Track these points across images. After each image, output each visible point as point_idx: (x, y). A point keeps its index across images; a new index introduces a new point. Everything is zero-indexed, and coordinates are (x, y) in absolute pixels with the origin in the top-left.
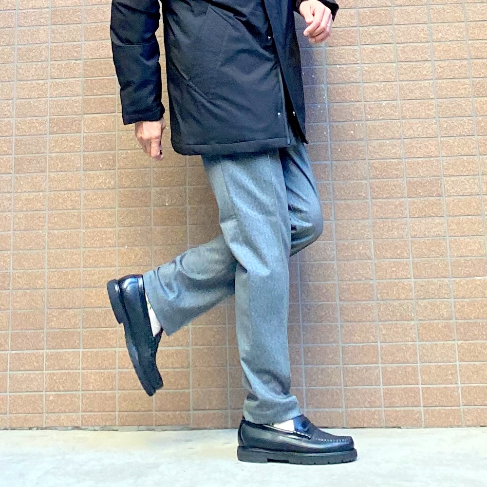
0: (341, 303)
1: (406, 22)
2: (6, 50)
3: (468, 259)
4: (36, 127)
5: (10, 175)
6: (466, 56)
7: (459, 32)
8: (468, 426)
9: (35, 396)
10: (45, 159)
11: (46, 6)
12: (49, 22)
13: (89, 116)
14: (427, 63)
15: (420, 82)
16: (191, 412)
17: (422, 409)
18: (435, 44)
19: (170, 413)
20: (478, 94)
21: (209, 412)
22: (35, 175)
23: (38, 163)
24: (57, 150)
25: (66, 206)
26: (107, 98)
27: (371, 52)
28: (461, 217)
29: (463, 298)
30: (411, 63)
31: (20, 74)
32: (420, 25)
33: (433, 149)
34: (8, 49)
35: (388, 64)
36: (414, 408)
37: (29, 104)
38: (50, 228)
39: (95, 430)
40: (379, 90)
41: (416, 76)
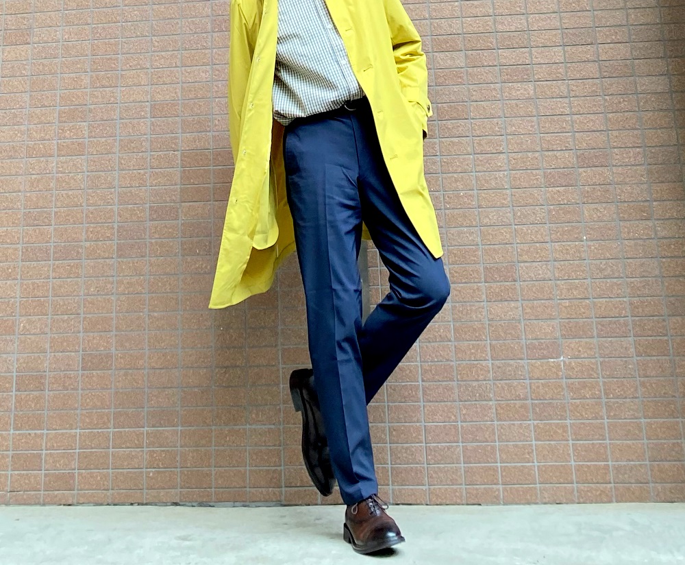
0: (423, 383)
1: (482, 117)
2: (109, 142)
3: (542, 341)
4: (136, 214)
5: (113, 260)
6: (538, 148)
7: (532, 126)
8: (545, 503)
9: (135, 473)
10: (146, 245)
11: (146, 100)
12: (149, 115)
13: (186, 204)
14: (501, 155)
15: (495, 173)
16: (283, 489)
17: (501, 487)
18: (508, 137)
19: (264, 489)
20: (550, 185)
21: (300, 489)
22: (136, 260)
23: (139, 248)
24: (157, 236)
25: (165, 290)
26: (204, 188)
27: (449, 144)
28: (535, 302)
29: (538, 379)
30: (487, 155)
31: (122, 164)
32: (495, 120)
33: (508, 236)
34: (110, 140)
35: (465, 156)
36: (494, 486)
37: (131, 192)
38: (149, 311)
39: (193, 506)
40: (456, 181)
41: (492, 167)
